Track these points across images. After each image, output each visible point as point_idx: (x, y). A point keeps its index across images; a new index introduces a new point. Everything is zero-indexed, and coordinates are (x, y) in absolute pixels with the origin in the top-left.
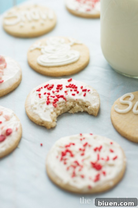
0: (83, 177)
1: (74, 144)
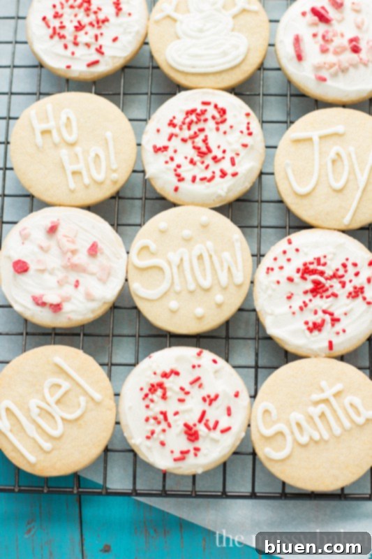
0: (163, 444)
1: (177, 373)
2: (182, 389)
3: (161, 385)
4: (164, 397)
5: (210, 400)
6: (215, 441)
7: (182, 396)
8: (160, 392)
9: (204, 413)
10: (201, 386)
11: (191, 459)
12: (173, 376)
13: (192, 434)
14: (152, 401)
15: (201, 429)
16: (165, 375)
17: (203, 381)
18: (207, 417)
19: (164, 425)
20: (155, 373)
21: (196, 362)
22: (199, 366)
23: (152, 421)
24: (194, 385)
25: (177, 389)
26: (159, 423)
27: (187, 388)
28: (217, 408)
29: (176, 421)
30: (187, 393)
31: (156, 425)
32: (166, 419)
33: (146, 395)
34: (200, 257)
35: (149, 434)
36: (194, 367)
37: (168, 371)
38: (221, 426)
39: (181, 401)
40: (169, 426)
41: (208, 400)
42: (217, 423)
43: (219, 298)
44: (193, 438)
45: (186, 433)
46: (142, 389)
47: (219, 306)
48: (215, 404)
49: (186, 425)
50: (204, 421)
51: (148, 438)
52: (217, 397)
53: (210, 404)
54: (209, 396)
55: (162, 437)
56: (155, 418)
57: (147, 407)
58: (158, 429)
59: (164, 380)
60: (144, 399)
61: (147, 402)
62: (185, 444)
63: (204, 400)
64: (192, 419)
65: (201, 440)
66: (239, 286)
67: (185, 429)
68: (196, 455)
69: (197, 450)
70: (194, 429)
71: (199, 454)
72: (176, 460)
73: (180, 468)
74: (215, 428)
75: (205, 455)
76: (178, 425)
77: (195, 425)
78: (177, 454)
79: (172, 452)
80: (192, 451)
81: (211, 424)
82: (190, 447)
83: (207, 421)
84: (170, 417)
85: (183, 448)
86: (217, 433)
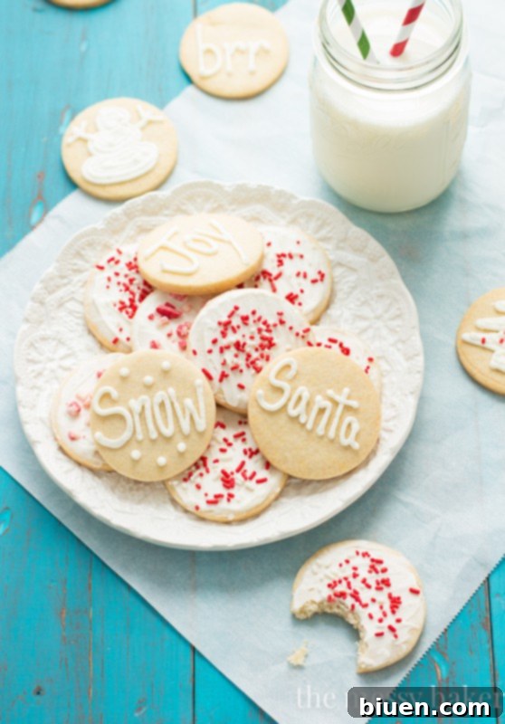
0: (198, 487)
1: (223, 426)
2: (225, 440)
5: (251, 453)
6: (250, 490)
7: (224, 446)
9: (243, 464)
10: (244, 440)
11: (223, 503)
13: (228, 481)
15: (238, 477)
17: (247, 436)
18: (246, 467)
19: (202, 470)
24: (237, 438)
25: (221, 439)
26: (198, 468)
27: (231, 440)
28: (256, 461)
29: (214, 468)
30: (230, 445)
31: (195, 469)
32: (205, 465)
35: (187, 477)
38: (259, 476)
39: (223, 451)
40: (208, 471)
41: (249, 453)
42: (254, 474)
44: (228, 485)
45: (223, 480)
48: (254, 457)
49: (224, 472)
50: (242, 470)
51: (185, 480)
52: (258, 451)
53: (251, 456)
54: (250, 450)
55: (199, 480)
56: (195, 463)
58: (196, 472)
62: (219, 488)
63: (245, 452)
64: (231, 467)
65: (236, 487)
67: (222, 475)
68: (229, 500)
69: (231, 496)
70: (231, 477)
71: (232, 500)
72: (209, 502)
73: (211, 511)
74: (251, 478)
75: (239, 502)
76: (215, 471)
77: (232, 473)
78: (211, 497)
79: (206, 495)
80: (226, 496)
81: (249, 474)
82: (225, 492)
83: (245, 471)
84: (210, 463)
85: (218, 492)
86: (252, 484)
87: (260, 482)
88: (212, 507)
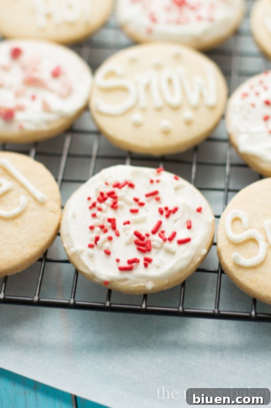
2: (136, 200)
3: (111, 194)
4: (114, 206)
5: (169, 212)
6: (171, 253)
7: (135, 206)
8: (110, 201)
9: (160, 223)
10: (158, 199)
11: (140, 270)
12: (127, 186)
13: (142, 244)
14: (100, 209)
15: (155, 239)
16: (118, 186)
17: (160, 195)
18: (162, 228)
19: (111, 233)
20: (107, 184)
21: (155, 178)
22: (158, 181)
23: (97, 229)
24: (150, 198)
25: (131, 199)
26: (106, 231)
27: (143, 199)
28: (175, 221)
29: (125, 230)
30: (142, 204)
31: (102, 233)
32: (114, 228)
33: (94, 205)
34: (170, 81)
35: (93, 243)
36: (152, 182)
37: (121, 181)
38: (181, 236)
39: (134, 211)
40: (118, 235)
41: (165, 213)
42: (174, 234)
43: (187, 114)
44: (143, 248)
45: (136, 243)
46: (89, 199)
47: (189, 123)
48: (172, 217)
49: (137, 234)
50: (159, 232)
51: (91, 246)
52: (176, 210)
53: (167, 216)
54: (166, 209)
55: (107, 245)
56: (102, 227)
57: (94, 216)
58: (103, 237)
59: (116, 190)
60: (90, 208)
61: (95, 211)
62: (133, 253)
63: (161, 212)
64: (145, 229)
65: (153, 251)
66: (212, 108)
67: (135, 238)
68: (146, 265)
69: (148, 261)
70: (146, 239)
71: (150, 265)
72: (122, 269)
73: (126, 280)
74: (170, 239)
75: (158, 267)
76: (128, 234)
77: (148, 235)
78: (124, 264)
79: (118, 261)
80: (142, 262)
81: (167, 235)
82: (141, 257)
83: (163, 232)
84: (119, 225)
85: (131, 257)
86: (174, 245)
87: (181, 242)
88: (126, 275)
